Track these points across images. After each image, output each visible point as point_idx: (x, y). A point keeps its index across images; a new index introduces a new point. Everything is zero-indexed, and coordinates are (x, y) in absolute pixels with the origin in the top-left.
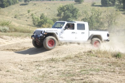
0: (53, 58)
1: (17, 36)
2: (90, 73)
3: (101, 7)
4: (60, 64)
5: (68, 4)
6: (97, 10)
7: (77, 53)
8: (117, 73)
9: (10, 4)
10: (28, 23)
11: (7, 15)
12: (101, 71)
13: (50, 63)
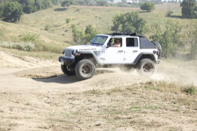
0: (95, 90)
1: (47, 58)
3: (180, 19)
4: (103, 97)
5: (131, 12)
9: (39, 9)
10: (66, 39)
11: (34, 25)
13: (90, 96)
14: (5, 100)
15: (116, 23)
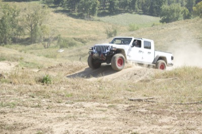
6: (13, 8)
8: (45, 107)
12: (18, 107)
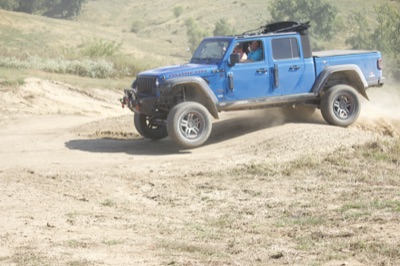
0: (255, 164)
2: (373, 215)
4: (275, 183)
7: (331, 150)
11: (109, 22)
13: (245, 181)
14: (56, 195)
15: (277, 15)
